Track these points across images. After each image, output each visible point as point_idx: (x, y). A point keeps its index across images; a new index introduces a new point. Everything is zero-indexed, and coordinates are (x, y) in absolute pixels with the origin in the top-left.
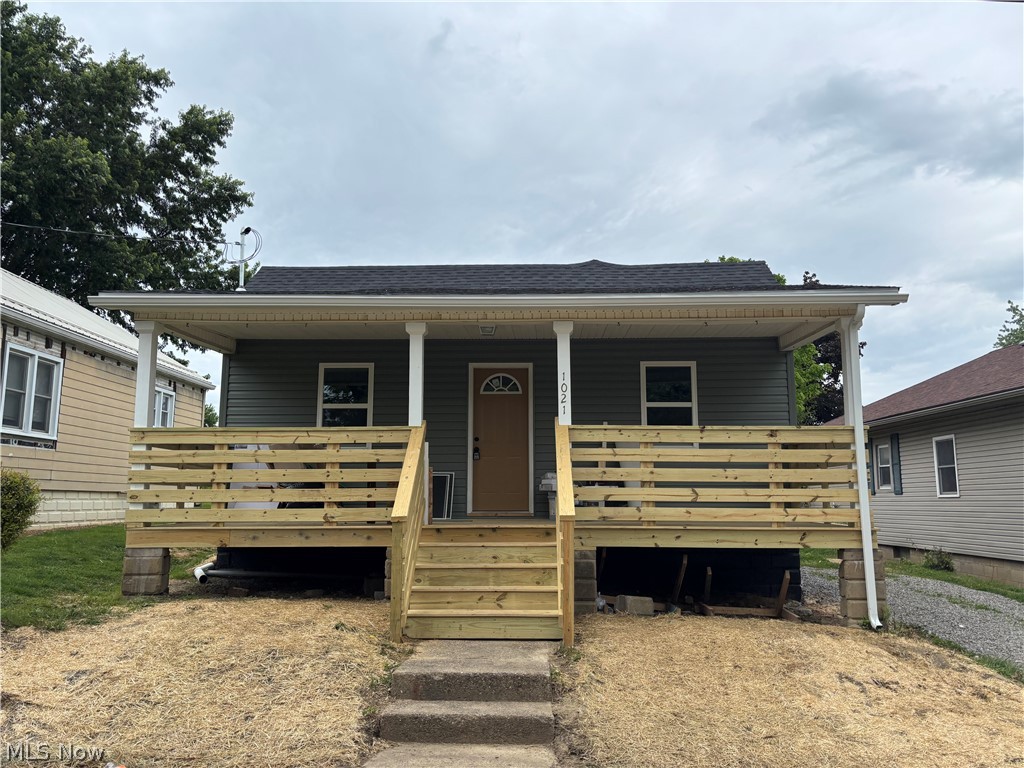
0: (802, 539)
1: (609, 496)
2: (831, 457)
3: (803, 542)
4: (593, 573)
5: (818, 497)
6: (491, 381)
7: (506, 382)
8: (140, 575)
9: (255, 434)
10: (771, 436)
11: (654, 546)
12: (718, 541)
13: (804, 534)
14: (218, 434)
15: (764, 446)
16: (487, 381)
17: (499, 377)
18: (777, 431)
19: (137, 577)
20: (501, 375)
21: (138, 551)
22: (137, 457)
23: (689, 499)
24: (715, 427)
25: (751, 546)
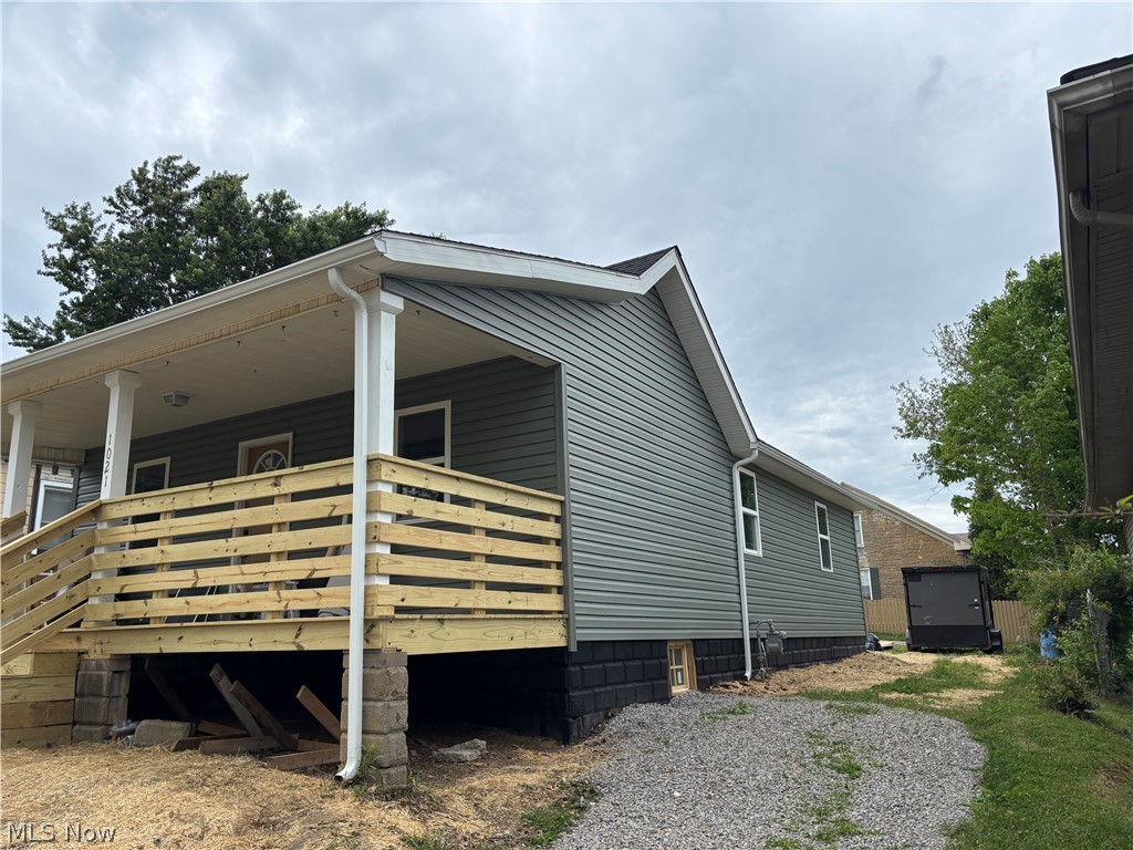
0: (297, 637)
1: (124, 587)
2: (335, 506)
3: (298, 640)
4: (101, 687)
5: (315, 570)
6: (264, 461)
7: (276, 460)
10: (276, 485)
11: (158, 651)
12: (215, 642)
13: (300, 629)
15: (269, 501)
16: (259, 461)
17: (270, 455)
18: (281, 476)
20: (271, 452)
23: (189, 585)
24: (223, 482)
25: (245, 648)
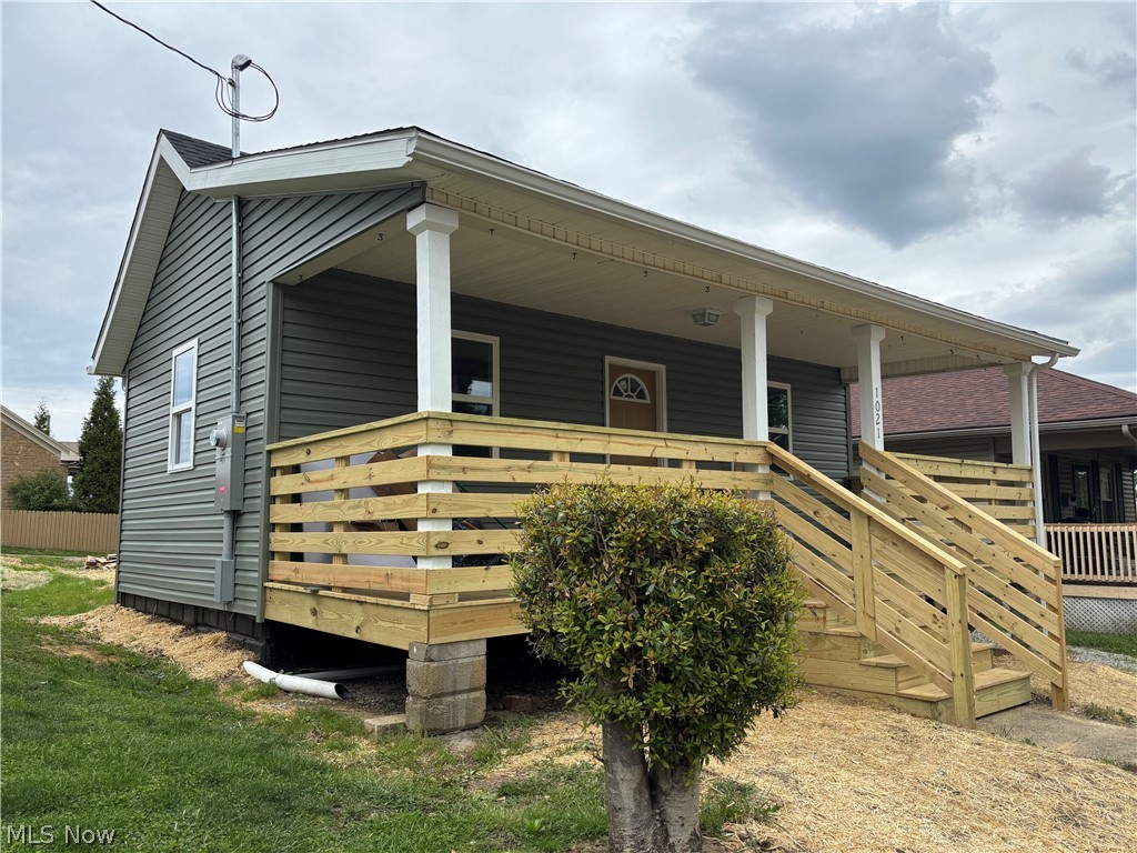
2: (1021, 495)
6: (619, 383)
7: (635, 385)
8: (455, 693)
9: (607, 438)
10: (994, 473)
14: (561, 434)
17: (626, 379)
19: (450, 699)
20: (629, 376)
21: (450, 648)
22: (443, 468)
